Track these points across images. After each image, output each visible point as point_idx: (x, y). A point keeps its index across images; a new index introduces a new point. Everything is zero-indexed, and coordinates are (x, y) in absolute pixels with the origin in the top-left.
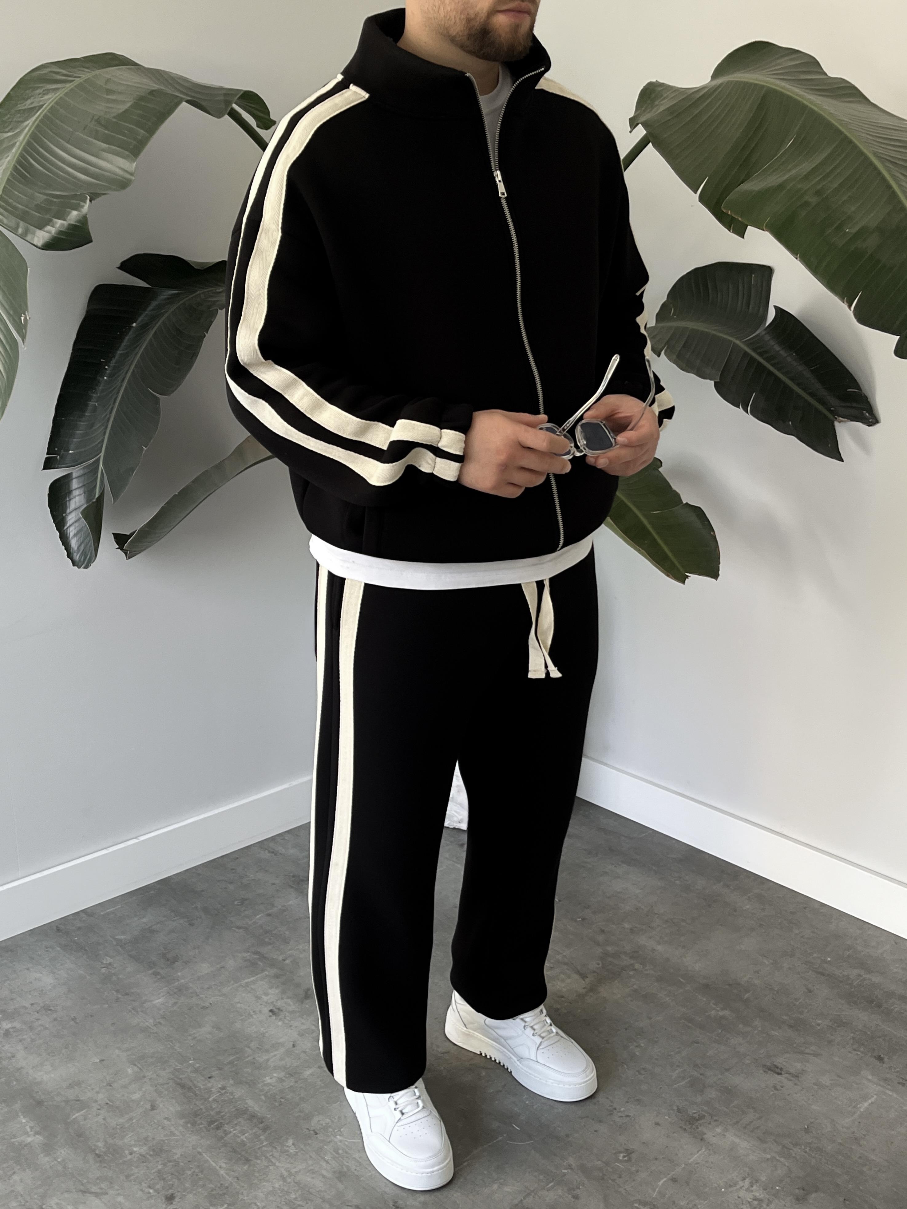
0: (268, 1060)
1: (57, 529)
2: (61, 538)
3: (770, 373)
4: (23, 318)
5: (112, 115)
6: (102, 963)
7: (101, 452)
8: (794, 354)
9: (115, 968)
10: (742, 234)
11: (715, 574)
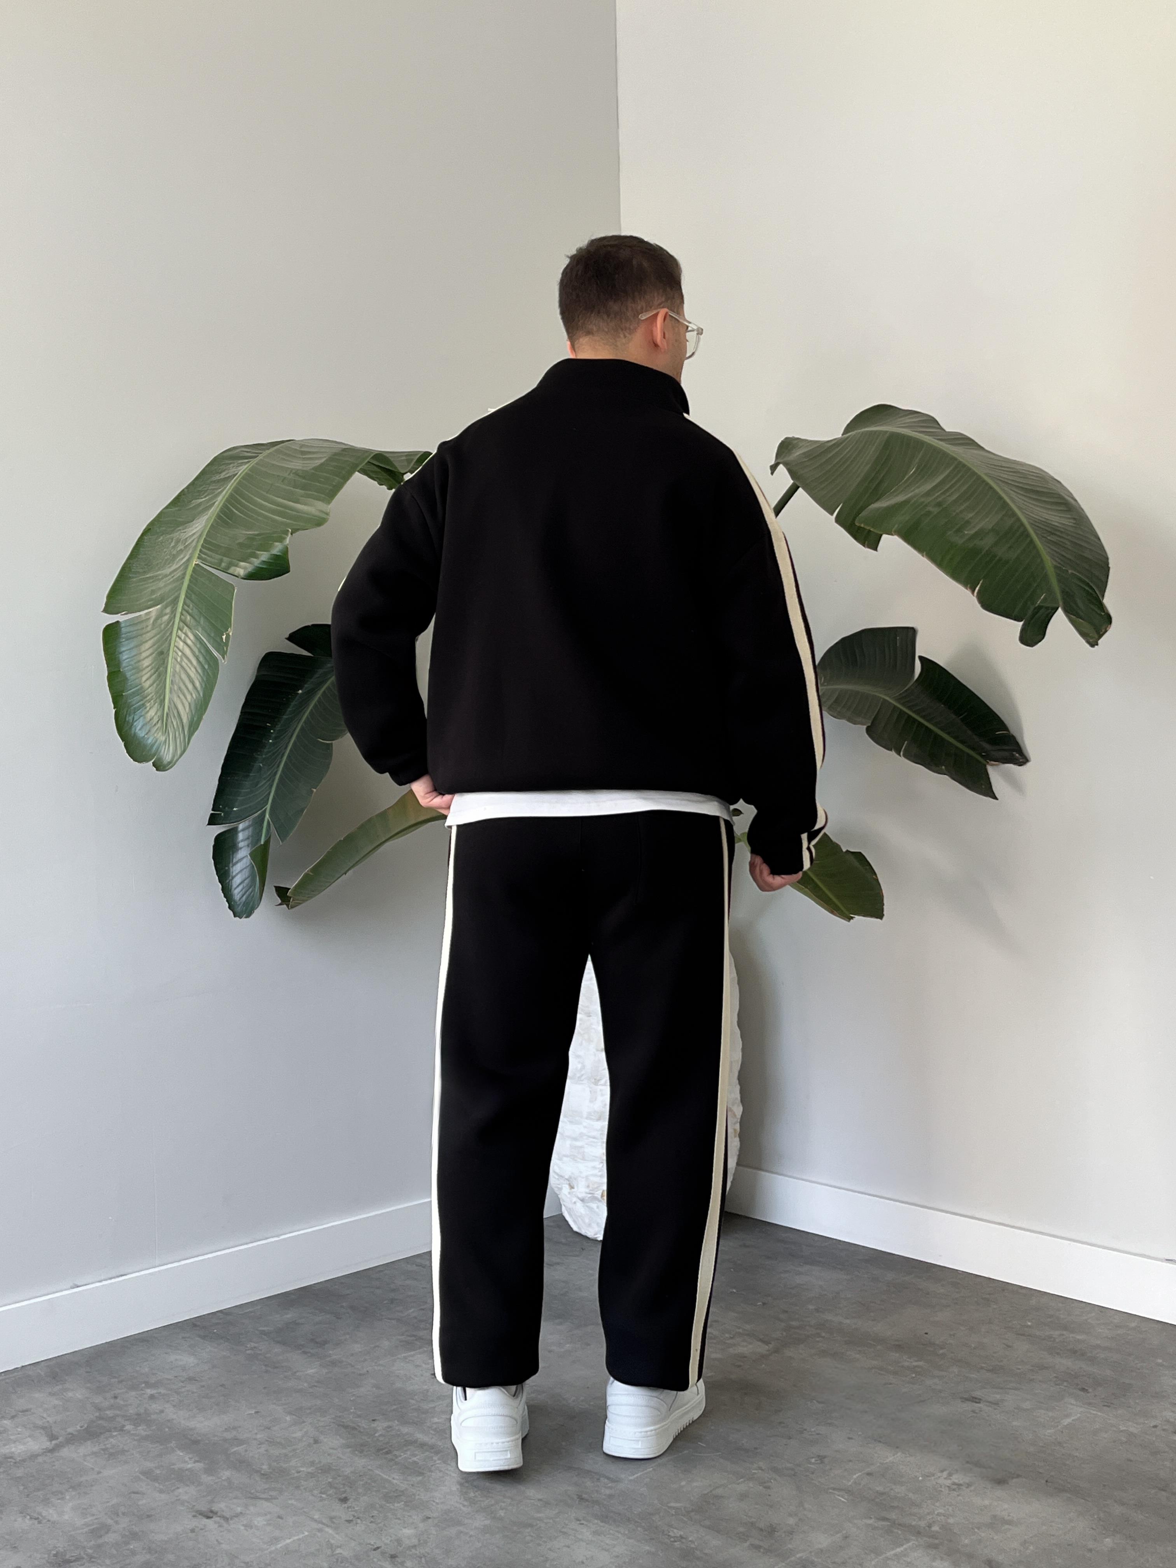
0: (434, 1408)
1: (220, 882)
2: (223, 890)
3: (920, 724)
4: (224, 637)
5: (309, 468)
6: (247, 1347)
7: (267, 804)
8: (942, 706)
9: (261, 1350)
10: (874, 546)
11: (878, 913)
